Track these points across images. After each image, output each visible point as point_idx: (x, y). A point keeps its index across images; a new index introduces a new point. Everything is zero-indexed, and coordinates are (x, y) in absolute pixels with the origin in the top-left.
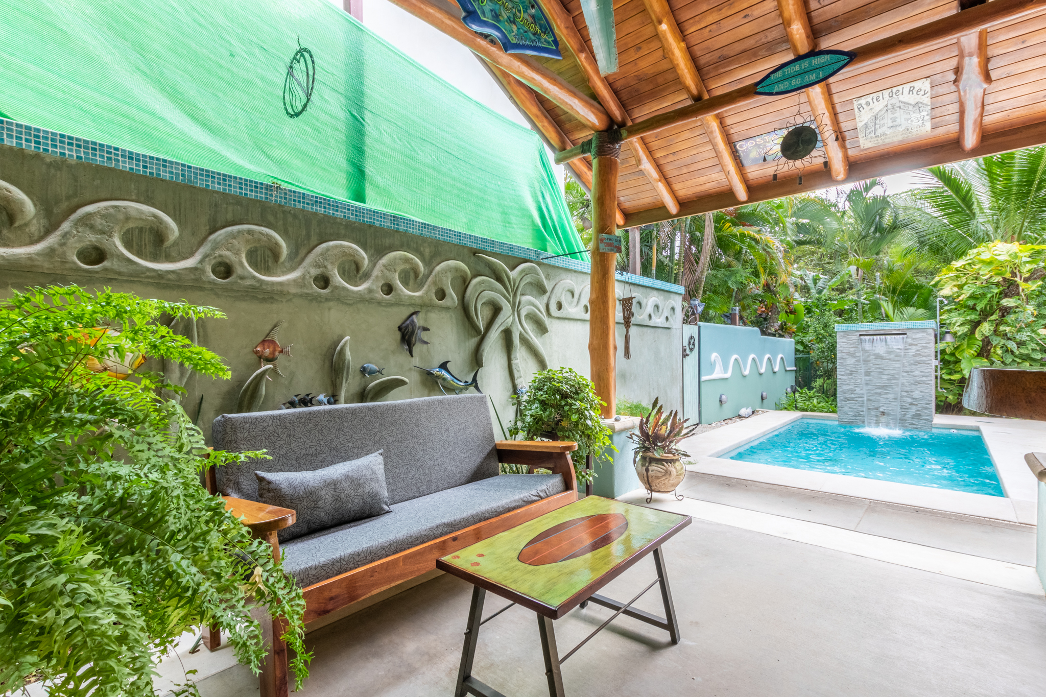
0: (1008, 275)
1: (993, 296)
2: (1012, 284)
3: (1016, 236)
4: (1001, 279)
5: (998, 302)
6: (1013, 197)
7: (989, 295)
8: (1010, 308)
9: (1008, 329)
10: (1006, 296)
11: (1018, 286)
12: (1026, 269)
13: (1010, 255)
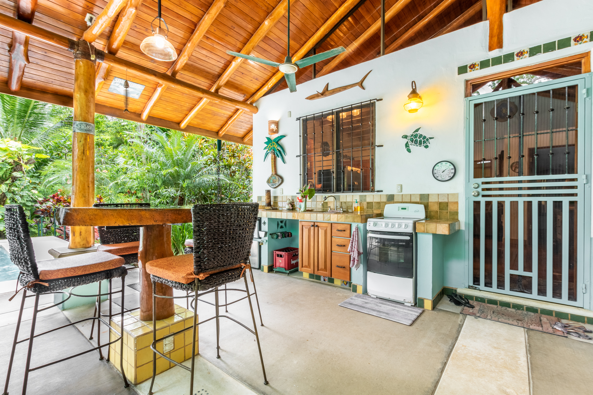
0: (16, 160)
1: (7, 170)
2: (18, 164)
3: (17, 138)
4: (13, 161)
5: (10, 173)
6: (16, 116)
7: (5, 169)
8: (17, 178)
9: (16, 189)
10: (15, 171)
11: (21, 166)
12: (26, 157)
13: (17, 149)
